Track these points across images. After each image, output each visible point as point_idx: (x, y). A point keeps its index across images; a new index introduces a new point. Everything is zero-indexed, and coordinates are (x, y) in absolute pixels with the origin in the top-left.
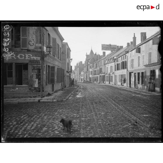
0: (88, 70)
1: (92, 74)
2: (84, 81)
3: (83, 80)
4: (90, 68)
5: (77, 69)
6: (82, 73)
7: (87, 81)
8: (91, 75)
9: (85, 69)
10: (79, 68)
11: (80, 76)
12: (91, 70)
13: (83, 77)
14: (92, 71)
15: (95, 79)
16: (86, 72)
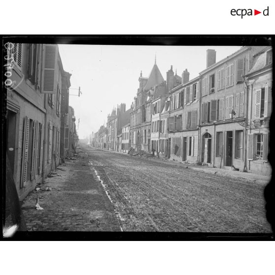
0: (144, 120)
1: (160, 131)
2: (132, 150)
3: (126, 146)
4: (155, 110)
5: (113, 122)
6: (126, 130)
7: (142, 153)
8: (157, 134)
9: (135, 120)
10: (116, 120)
11: (118, 138)
12: (156, 118)
13: (127, 141)
14: (160, 122)
15: (177, 148)
16: (138, 127)
